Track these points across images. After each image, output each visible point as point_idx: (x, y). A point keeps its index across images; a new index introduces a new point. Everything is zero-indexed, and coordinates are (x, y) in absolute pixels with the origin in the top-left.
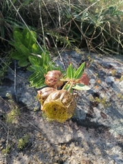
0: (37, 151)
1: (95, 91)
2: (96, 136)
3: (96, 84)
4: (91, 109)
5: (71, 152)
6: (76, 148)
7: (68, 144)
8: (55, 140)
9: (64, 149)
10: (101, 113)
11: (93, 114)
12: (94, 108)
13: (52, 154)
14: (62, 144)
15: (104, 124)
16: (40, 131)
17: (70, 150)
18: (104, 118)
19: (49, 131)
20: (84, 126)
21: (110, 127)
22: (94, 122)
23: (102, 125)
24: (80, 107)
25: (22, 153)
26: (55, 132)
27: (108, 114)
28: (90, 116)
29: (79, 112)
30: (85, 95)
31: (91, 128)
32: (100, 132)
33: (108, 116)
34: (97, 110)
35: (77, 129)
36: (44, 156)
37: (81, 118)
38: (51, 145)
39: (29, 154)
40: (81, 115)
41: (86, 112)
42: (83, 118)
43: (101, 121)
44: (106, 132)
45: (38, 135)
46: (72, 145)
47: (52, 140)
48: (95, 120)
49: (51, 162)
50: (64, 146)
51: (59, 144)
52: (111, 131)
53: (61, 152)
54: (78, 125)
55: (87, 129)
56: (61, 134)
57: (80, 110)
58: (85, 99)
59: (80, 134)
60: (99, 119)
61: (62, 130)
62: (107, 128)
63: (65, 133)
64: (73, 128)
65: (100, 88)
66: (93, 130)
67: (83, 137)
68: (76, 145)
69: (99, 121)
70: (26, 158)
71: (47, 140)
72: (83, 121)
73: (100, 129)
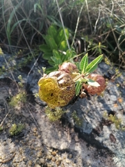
0: (26, 144)
1: (112, 109)
2: (95, 157)
3: (116, 102)
4: (101, 126)
5: (60, 162)
6: (67, 160)
7: (61, 152)
8: (49, 141)
9: (55, 155)
10: (111, 135)
11: (101, 132)
12: (105, 127)
13: (39, 154)
14: (54, 149)
15: (110, 148)
16: (38, 126)
17: (60, 159)
18: (112, 141)
19: (47, 131)
20: (85, 140)
21: (116, 154)
22: (98, 141)
23: (107, 149)
24: (88, 119)
25: (10, 140)
26: (52, 134)
27: (119, 139)
28: (96, 132)
29: (85, 124)
30: (99, 109)
31: (92, 146)
32: (102, 155)
33: (117, 141)
34: (108, 130)
35: (77, 140)
36: (30, 153)
37: (85, 131)
38: (43, 145)
39: (17, 144)
40: (87, 128)
41: (94, 127)
42: (89, 132)
43: (107, 144)
44: (109, 158)
45: (34, 129)
46: (65, 155)
47: (46, 141)
48: (100, 139)
49: (35, 161)
50: (55, 152)
51: (51, 148)
52: (116, 159)
53: (50, 157)
54: (79, 137)
55: (88, 146)
56: (57, 139)
57: (88, 123)
58: (98, 113)
59: (78, 148)
60: (106, 140)
61: (60, 135)
62: (111, 154)
63: (62, 140)
64: (73, 138)
65: (120, 107)
66: (94, 149)
67: (80, 152)
68: (68, 157)
69: (105, 142)
70: (12, 146)
71: (40, 138)
72: (87, 134)
73: (102, 152)
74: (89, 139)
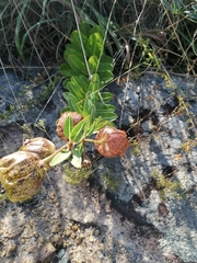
0: (39, 215)
1: (170, 163)
2: (132, 236)
3: (179, 151)
4: (147, 191)
5: (82, 240)
6: (92, 239)
7: (84, 226)
8: (69, 212)
9: (75, 231)
10: (162, 205)
11: (145, 200)
12: (154, 192)
13: (53, 229)
14: (75, 222)
15: (156, 224)
16: (57, 190)
17: (82, 235)
18: (161, 213)
19: (68, 196)
20: (120, 211)
21: (164, 235)
22: (139, 214)
23: (151, 225)
24: (130, 179)
25: (20, 209)
26: (74, 201)
27: (174, 212)
28: (138, 200)
29: (123, 187)
30: (149, 163)
31: (129, 220)
32: (142, 234)
33: (170, 214)
34: (158, 197)
35: (108, 211)
36: (43, 226)
37: (122, 198)
38: (61, 215)
39: (28, 214)
40: (125, 193)
41: (137, 191)
42: (127, 198)
43: (153, 219)
44: (152, 239)
46: (89, 231)
47: (65, 210)
48: (143, 211)
49: (48, 238)
50: (76, 227)
51: (71, 220)
52: (163, 242)
53: (68, 233)
54: (111, 207)
55: (122, 220)
56: (80, 207)
57: (128, 185)
58: (147, 170)
59: (109, 222)
60: (151, 212)
61: (85, 203)
62: (158, 234)
63: (88, 209)
64: (103, 208)
65: (184, 160)
66: (132, 225)
67: (110, 228)
68: (94, 234)
69: (149, 216)
70: (21, 217)
71: (59, 206)
72: (124, 203)
73: (143, 229)
74: (126, 209)
